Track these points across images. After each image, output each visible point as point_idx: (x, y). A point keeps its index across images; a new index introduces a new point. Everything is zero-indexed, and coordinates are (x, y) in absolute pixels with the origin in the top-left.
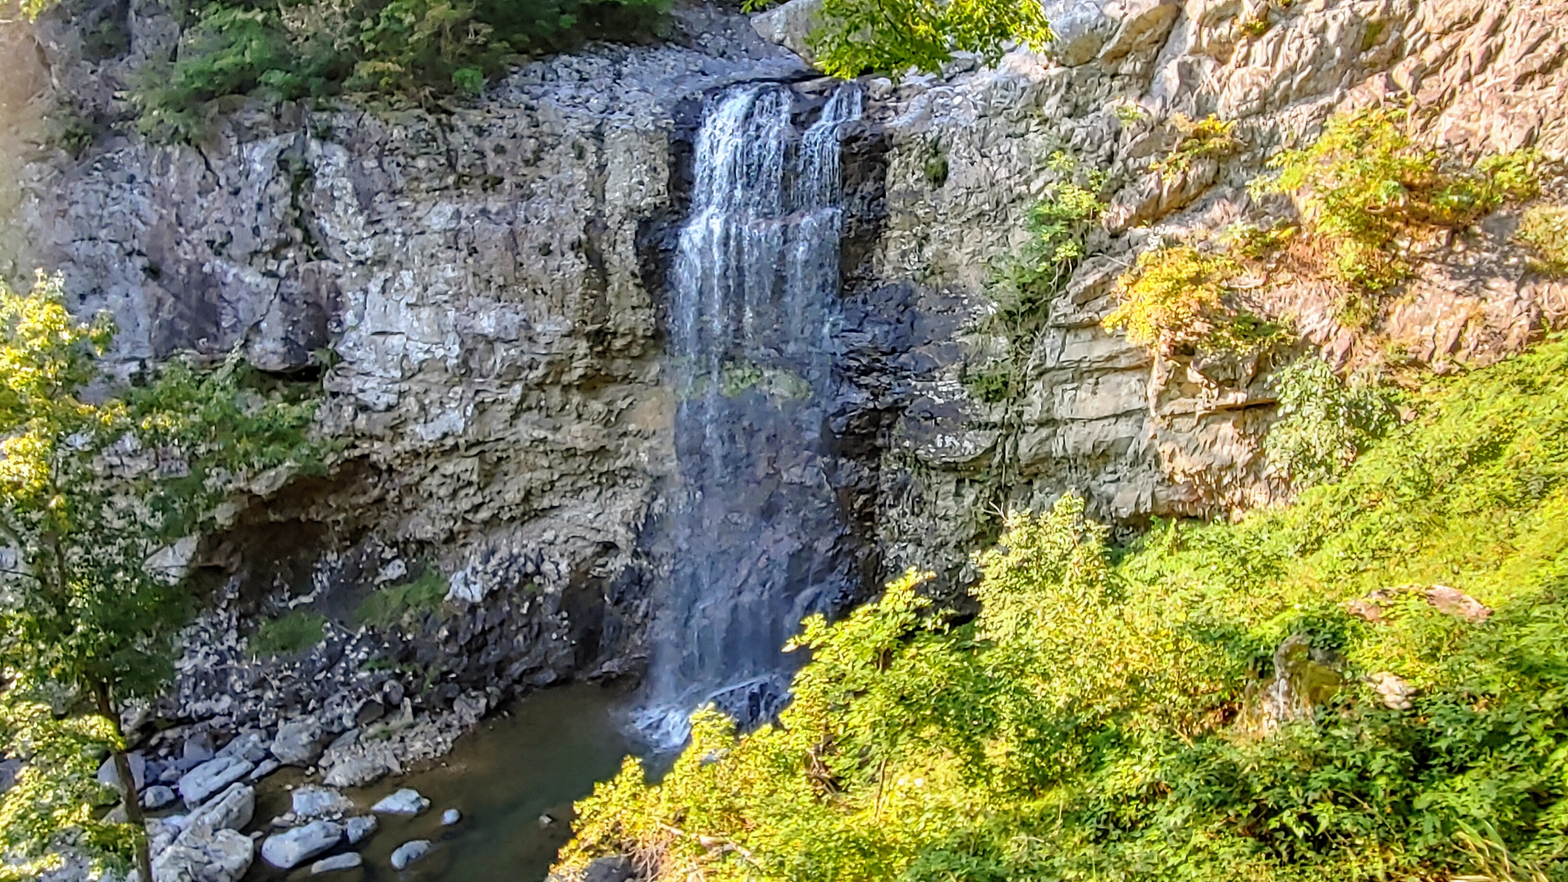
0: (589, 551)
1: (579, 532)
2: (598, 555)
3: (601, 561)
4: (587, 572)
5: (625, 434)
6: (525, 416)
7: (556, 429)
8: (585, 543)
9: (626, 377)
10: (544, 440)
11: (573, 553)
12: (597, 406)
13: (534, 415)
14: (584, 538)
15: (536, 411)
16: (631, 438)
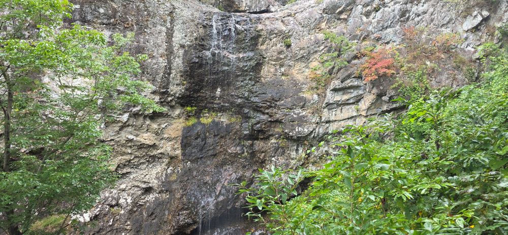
0: (140, 192)
1: (136, 184)
2: (143, 194)
3: (143, 197)
4: (137, 203)
5: (162, 139)
6: (125, 129)
7: (137, 136)
8: (138, 189)
9: (167, 114)
10: (131, 140)
11: (133, 194)
12: (155, 126)
13: (130, 129)
14: (138, 187)
15: (130, 127)
16: (164, 140)
